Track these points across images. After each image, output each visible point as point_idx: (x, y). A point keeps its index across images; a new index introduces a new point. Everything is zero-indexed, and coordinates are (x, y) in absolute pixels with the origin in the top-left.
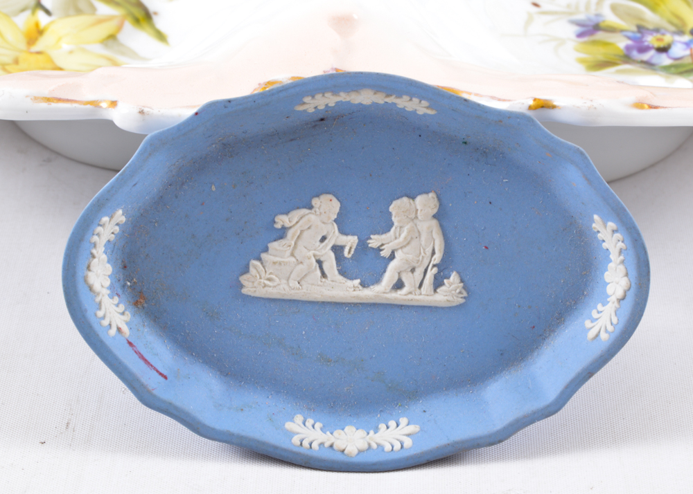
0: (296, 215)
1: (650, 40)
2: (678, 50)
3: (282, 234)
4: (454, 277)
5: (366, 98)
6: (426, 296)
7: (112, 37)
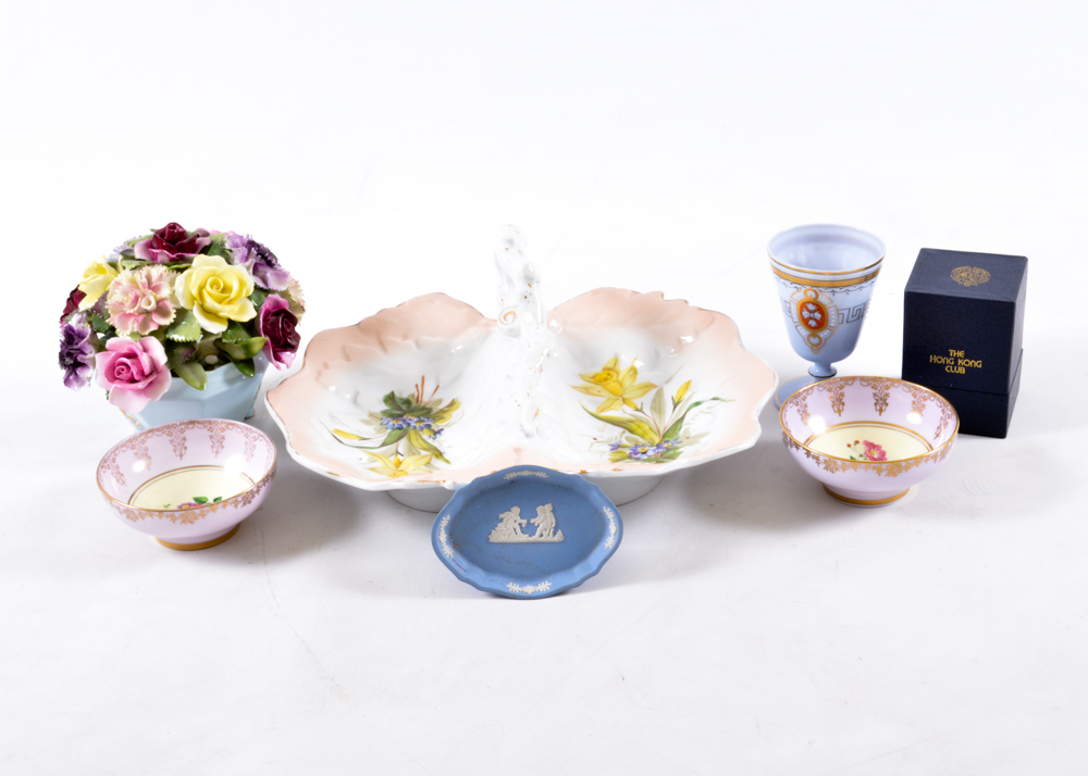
0: (506, 514)
1: (640, 450)
2: (650, 453)
3: (501, 520)
4: (560, 532)
5: (526, 473)
6: (551, 539)
7: (428, 463)
